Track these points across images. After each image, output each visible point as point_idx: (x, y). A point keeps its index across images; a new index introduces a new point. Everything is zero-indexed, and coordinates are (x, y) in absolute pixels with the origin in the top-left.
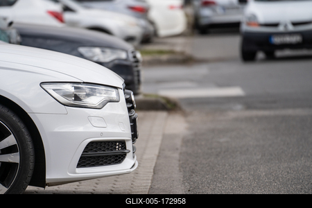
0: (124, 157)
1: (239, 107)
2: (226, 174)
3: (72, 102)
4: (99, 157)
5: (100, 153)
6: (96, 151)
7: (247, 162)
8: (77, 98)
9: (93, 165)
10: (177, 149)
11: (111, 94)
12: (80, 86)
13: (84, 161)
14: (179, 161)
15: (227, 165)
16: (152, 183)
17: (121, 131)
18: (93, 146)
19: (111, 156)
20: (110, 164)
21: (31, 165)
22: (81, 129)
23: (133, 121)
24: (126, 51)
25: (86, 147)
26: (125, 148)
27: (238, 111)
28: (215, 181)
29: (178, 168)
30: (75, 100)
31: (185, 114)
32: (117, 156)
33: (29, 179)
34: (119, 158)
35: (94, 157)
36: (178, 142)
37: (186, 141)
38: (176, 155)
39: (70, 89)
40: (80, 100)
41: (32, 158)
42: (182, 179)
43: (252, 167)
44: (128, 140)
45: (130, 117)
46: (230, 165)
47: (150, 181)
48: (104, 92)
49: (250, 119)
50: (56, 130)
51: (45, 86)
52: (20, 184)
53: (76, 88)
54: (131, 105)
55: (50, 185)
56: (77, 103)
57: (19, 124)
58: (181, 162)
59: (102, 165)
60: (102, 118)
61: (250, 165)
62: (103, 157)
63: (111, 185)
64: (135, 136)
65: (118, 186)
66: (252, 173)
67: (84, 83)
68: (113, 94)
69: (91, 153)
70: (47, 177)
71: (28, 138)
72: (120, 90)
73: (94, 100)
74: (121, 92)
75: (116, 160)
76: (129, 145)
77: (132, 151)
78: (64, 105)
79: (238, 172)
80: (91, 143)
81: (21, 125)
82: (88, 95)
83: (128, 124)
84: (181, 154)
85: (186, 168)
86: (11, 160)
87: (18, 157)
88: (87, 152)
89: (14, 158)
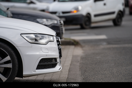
0: (56, 65)
1: (105, 43)
2: (99, 72)
3: (34, 42)
4: (45, 65)
5: (46, 63)
6: (44, 63)
7: (108, 67)
8: (36, 40)
10: (79, 61)
11: (50, 38)
12: (37, 35)
13: (39, 67)
14: (80, 66)
16: (68, 76)
17: (55, 54)
19: (50, 65)
20: (50, 68)
21: (17, 69)
22: (38, 53)
23: (60, 50)
24: (57, 20)
25: (40, 61)
27: (104, 45)
28: (95, 75)
29: (79, 70)
30: (35, 41)
31: (82, 47)
33: (16, 74)
34: (54, 66)
35: (43, 65)
36: (79, 59)
37: (82, 58)
38: (78, 64)
39: (33, 36)
40: (37, 41)
41: (17, 66)
42: (81, 74)
44: (58, 58)
45: (58, 48)
46: (101, 68)
47: (67, 75)
48: (48, 37)
49: (109, 49)
50: (27, 54)
51: (22, 35)
52: (12, 77)
53: (35, 36)
54: (59, 43)
55: (25, 77)
56: (36, 42)
59: (47, 68)
60: (47, 49)
61: (110, 68)
62: (47, 65)
63: (51, 77)
64: (60, 56)
65: (54, 77)
66: (110, 71)
67: (39, 34)
68: (51, 38)
69: (42, 64)
71: (15, 57)
72: (54, 37)
73: (43, 41)
76: (58, 60)
77: (59, 63)
78: (31, 43)
79: (105, 71)
80: (42, 59)
81: (12, 52)
82: (41, 39)
83: (58, 51)
84: (80, 63)
85: (82, 69)
86: (8, 67)
87: (12, 65)
88: (40, 63)
89: (10, 66)
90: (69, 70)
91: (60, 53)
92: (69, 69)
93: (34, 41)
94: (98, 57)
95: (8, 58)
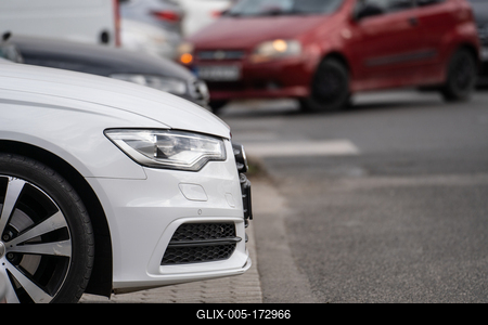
0: (233, 249)
1: (357, 172)
2: (378, 277)
3: (153, 161)
4: (195, 248)
5: (197, 242)
6: (190, 239)
7: (404, 259)
8: (160, 154)
9: (186, 261)
10: (282, 238)
11: (214, 148)
12: (165, 134)
13: (173, 255)
14: (293, 256)
15: (374, 263)
16: (263, 290)
17: (226, 207)
18: (186, 230)
19: (212, 247)
20: (211, 259)
21: (90, 260)
22: (167, 203)
23: (246, 191)
24: (185, 81)
25: (176, 233)
26: (235, 235)
27: (355, 179)
28: (364, 289)
29: (296, 268)
30: (158, 157)
32: (222, 247)
33: (86, 282)
34: (224, 251)
35: (187, 249)
36: (280, 227)
37: (292, 226)
38: (284, 247)
39: (150, 139)
40: (166, 157)
41: (90, 249)
42: (309, 285)
43: (415, 266)
44: (239, 222)
45: (242, 184)
46: (377, 263)
47: (259, 288)
48: (202, 144)
49: (381, 191)
50: (129, 205)
51: (112, 135)
52: (72, 290)
53: (159, 138)
54: (242, 166)
55: (117, 292)
56: (162, 161)
57: (71, 194)
58: (297, 258)
59: (199, 260)
60: (200, 186)
61: (411, 263)
62: (201, 248)
63: (198, 294)
64: (248, 214)
65: (210, 295)
66: (419, 275)
67: (172, 129)
68: (216, 148)
69: (182, 242)
70: (115, 280)
71: (84, 217)
72: (226, 141)
73: (187, 158)
74: (228, 145)
75: (221, 253)
76: (240, 230)
77: (244, 240)
78: (142, 165)
79: (396, 274)
80: (184, 226)
81: (73, 196)
82: (177, 149)
83: (239, 196)
84: (290, 245)
85: (308, 267)
86: (58, 253)
87: (70, 247)
88: (176, 239)
89: (63, 249)
90: (258, 269)
91: (247, 203)
92: (258, 265)
93: (152, 158)
94: (350, 224)
95: (57, 220)
